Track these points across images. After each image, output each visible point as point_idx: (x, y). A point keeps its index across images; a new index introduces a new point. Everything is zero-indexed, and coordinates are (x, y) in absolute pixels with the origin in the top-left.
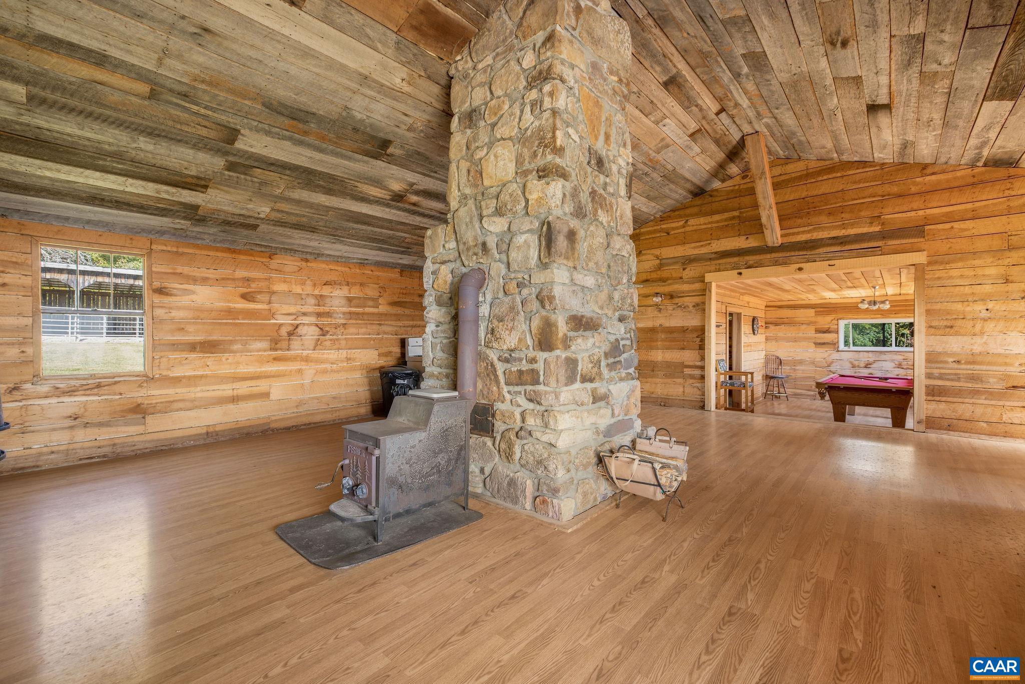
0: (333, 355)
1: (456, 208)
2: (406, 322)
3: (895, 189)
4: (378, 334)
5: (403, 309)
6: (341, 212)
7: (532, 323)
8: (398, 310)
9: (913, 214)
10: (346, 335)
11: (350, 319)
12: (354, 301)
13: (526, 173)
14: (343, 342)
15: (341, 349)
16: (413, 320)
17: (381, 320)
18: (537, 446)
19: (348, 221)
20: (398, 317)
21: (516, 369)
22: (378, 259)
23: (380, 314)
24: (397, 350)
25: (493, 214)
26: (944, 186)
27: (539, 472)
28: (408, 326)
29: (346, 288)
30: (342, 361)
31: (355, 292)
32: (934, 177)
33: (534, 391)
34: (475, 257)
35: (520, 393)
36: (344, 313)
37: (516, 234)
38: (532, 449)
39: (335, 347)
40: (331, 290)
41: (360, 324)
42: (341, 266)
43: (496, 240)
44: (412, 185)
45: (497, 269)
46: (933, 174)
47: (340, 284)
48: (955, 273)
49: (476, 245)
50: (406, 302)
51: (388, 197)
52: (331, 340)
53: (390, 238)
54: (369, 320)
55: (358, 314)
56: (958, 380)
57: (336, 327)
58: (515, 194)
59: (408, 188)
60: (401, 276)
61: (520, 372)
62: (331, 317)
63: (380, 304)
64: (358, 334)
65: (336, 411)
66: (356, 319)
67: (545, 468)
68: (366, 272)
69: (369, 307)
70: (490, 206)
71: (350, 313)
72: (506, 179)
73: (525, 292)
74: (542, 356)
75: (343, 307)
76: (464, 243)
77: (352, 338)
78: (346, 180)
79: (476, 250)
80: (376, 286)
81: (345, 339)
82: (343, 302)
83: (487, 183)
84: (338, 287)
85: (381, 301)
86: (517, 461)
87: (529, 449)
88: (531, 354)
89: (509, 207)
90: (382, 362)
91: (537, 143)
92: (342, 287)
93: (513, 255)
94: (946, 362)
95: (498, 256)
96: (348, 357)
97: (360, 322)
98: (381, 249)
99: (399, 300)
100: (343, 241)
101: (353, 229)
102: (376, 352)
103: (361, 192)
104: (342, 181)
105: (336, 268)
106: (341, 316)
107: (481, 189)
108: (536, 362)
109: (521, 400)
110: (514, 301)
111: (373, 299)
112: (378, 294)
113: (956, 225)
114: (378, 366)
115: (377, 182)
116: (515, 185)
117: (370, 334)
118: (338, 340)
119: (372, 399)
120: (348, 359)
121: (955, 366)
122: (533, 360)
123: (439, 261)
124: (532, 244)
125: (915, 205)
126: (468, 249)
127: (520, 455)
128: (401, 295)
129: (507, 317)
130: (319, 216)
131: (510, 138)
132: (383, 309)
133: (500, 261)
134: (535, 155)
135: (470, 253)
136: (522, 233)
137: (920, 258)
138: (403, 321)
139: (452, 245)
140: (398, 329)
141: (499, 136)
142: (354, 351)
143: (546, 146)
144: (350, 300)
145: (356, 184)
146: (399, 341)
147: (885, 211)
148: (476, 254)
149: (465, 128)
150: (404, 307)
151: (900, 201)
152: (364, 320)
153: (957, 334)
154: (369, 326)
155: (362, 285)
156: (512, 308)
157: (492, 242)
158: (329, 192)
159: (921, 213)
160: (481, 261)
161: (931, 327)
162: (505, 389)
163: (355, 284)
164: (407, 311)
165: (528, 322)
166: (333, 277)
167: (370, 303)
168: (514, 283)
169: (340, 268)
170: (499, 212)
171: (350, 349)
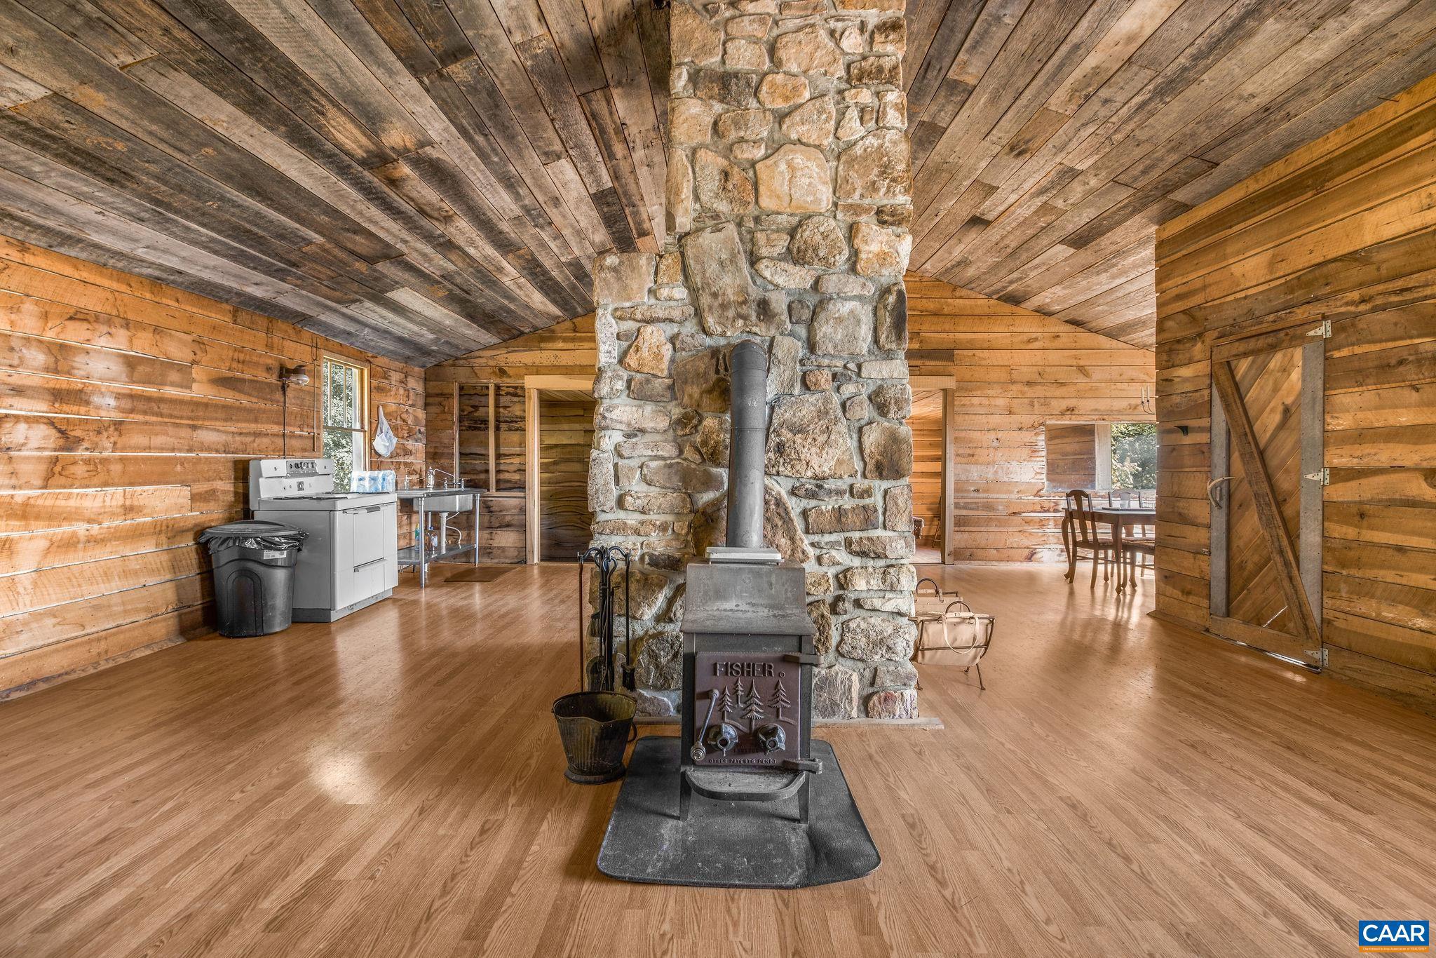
0: (90, 498)
1: (687, 229)
2: (244, 425)
3: (931, 306)
4: (190, 450)
5: (238, 396)
6: (234, 155)
7: (865, 438)
8: (228, 397)
9: (945, 335)
10: (123, 450)
11: (132, 411)
12: (141, 368)
13: (856, 209)
14: (116, 468)
15: (113, 485)
16: (256, 421)
17: (197, 418)
18: (872, 621)
19: (228, 178)
20: (229, 413)
21: (830, 507)
22: (206, 275)
23: (195, 404)
24: (226, 486)
25: (781, 258)
26: (969, 312)
27: (877, 658)
28: (248, 434)
29: (122, 334)
30: (113, 515)
31: (143, 346)
32: (961, 301)
33: (870, 539)
34: (740, 322)
35: (839, 543)
36: (119, 396)
37: (831, 299)
38: (863, 625)
39: (96, 480)
40: (87, 335)
41: (152, 424)
42: (111, 277)
43: (787, 300)
44: (426, 142)
45: (790, 346)
46: (961, 297)
47: (109, 322)
48: (976, 401)
49: (744, 302)
50: (244, 380)
51: (360, 153)
52: (87, 462)
53: (282, 237)
54: (171, 416)
55: (149, 399)
56: (977, 509)
57: (100, 428)
58: (832, 236)
59: (413, 148)
60: (235, 322)
61: (840, 513)
62: (87, 403)
63: (194, 380)
64: (149, 448)
65: (99, 640)
66: (145, 413)
67: (889, 648)
68: (164, 301)
69: (173, 384)
70: (773, 245)
71: (132, 396)
72: (812, 208)
73: (848, 389)
74: (879, 486)
75: (114, 380)
76: (715, 295)
77: (136, 458)
78: (316, 95)
79: (744, 310)
80: (189, 338)
81: (121, 459)
82: (117, 368)
83: (766, 202)
84: (105, 329)
85: (196, 372)
86: (832, 648)
87: (858, 626)
88: (861, 484)
89: (821, 254)
90: (195, 516)
91: (876, 171)
92: (113, 330)
93: (824, 330)
94: (968, 491)
95: (789, 326)
96: (128, 503)
97: (154, 419)
98: (239, 257)
99: (230, 374)
100: (168, 220)
101: (222, 198)
102: (186, 491)
103: (320, 128)
104: (306, 92)
105: (99, 281)
106: (112, 402)
107: (752, 210)
108: (870, 496)
109: (842, 556)
110: (827, 401)
111: (181, 369)
112: (192, 356)
113: (979, 353)
114: (190, 523)
115: (370, 119)
116: (832, 222)
117: (173, 450)
118: (104, 461)
119: (179, 600)
120: (128, 510)
121: (976, 495)
122: (867, 493)
123: (639, 316)
124: (864, 318)
125: (947, 327)
126: (724, 307)
127: (838, 638)
128: (235, 365)
129: (812, 427)
130: (169, 150)
131: (818, 147)
132: (200, 391)
133: (792, 334)
134: (873, 187)
135: (731, 313)
136: (846, 299)
137: (950, 383)
138: (238, 421)
139: (681, 293)
140: (230, 438)
141: (794, 136)
142: (138, 488)
143: (894, 180)
144: (131, 363)
145: (329, 107)
146: (230, 465)
147: (924, 328)
148: (745, 318)
149: (711, 97)
150: (241, 391)
151: (935, 319)
152: (162, 415)
153: (976, 464)
154: (171, 430)
155: (157, 330)
156: (822, 413)
157: (779, 303)
158: (254, 105)
159: (951, 335)
160: (755, 329)
161: (958, 455)
162: (805, 541)
163: (141, 326)
164: (245, 401)
165: (855, 436)
166: (90, 301)
167: (174, 376)
168: (827, 374)
169: (106, 282)
170: (796, 256)
171: (132, 484)
